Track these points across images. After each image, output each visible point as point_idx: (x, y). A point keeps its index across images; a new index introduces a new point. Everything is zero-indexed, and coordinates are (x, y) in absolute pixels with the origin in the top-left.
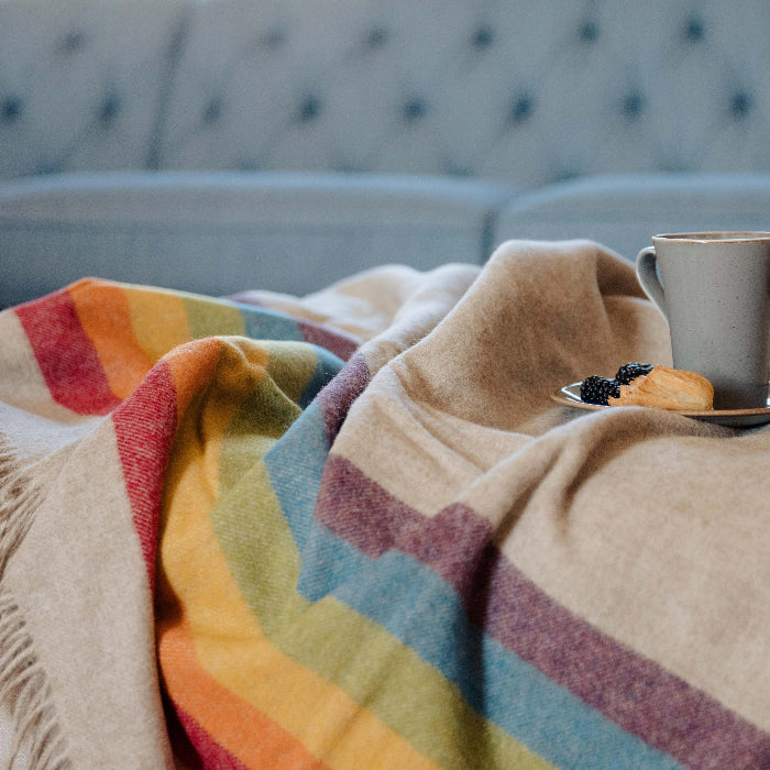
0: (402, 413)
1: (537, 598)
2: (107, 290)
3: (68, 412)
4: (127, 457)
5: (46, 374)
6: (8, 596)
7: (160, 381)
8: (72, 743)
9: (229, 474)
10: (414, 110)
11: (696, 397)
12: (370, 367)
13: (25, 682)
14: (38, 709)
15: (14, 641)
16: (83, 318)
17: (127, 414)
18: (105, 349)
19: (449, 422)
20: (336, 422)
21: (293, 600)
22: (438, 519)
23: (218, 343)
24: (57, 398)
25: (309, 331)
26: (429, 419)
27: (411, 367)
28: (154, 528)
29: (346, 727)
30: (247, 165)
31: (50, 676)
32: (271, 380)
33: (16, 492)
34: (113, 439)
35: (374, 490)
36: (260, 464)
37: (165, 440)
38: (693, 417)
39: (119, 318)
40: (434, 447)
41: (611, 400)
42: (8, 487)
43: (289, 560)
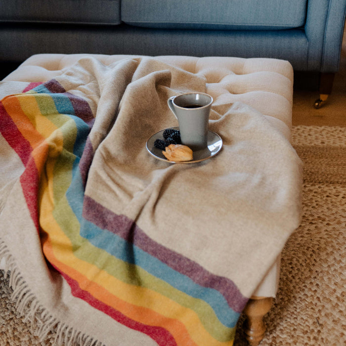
4: (26, 196)
7: (33, 167)
11: (188, 157)
20: (85, 178)
23: (48, 145)
24: (3, 133)
25: (73, 101)
32: (64, 150)
35: (99, 206)
37: (36, 188)
39: (17, 107)
40: (115, 188)
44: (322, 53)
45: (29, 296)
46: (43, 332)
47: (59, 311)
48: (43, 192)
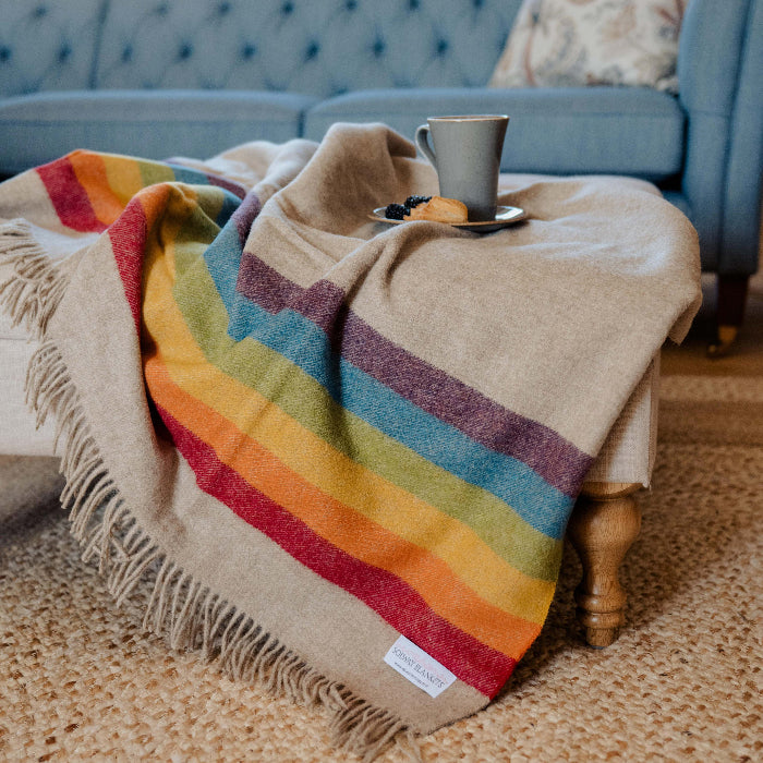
0: (285, 226)
1: (371, 334)
2: (92, 156)
3: (73, 231)
4: (119, 256)
5: (57, 208)
6: (51, 341)
7: (136, 210)
8: (94, 428)
9: (182, 265)
10: (248, 52)
11: (458, 215)
12: (261, 200)
13: (63, 392)
14: (72, 408)
15: (55, 368)
16: (78, 174)
17: (117, 230)
18: (92, 192)
19: (313, 232)
20: (245, 232)
21: (225, 340)
22: (312, 289)
23: (168, 187)
24: (65, 223)
25: (212, 180)
26: (300, 231)
27: (286, 200)
28: (137, 298)
29: (262, 413)
30: (148, 86)
31: (79, 388)
32: (200, 208)
33: (50, 279)
34: (109, 245)
35: (272, 273)
36: (200, 259)
37: (141, 245)
38: (457, 227)
39: (100, 173)
40: (306, 248)
41: (405, 217)
42: (46, 276)
43: (221, 317)
44: (721, 231)
45: (104, 486)
46: (126, 580)
47: (165, 529)
48: (154, 261)
